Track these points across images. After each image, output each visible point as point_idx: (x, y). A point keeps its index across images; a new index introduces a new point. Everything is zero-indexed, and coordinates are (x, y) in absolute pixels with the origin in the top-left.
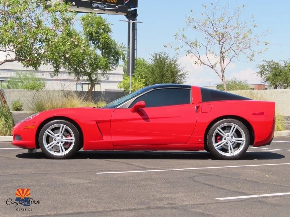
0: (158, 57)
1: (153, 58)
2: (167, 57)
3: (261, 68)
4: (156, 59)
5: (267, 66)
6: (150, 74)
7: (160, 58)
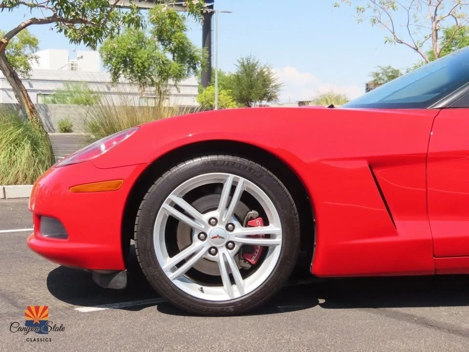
0: (246, 63)
1: (239, 64)
2: (257, 62)
3: (375, 77)
4: (243, 65)
5: (382, 73)
6: (235, 83)
7: (248, 64)
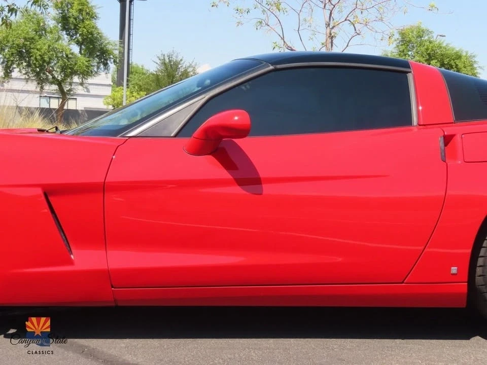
0: (167, 61)
1: (159, 62)
2: (181, 60)
4: (164, 63)
7: (170, 61)
